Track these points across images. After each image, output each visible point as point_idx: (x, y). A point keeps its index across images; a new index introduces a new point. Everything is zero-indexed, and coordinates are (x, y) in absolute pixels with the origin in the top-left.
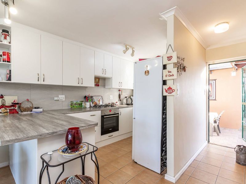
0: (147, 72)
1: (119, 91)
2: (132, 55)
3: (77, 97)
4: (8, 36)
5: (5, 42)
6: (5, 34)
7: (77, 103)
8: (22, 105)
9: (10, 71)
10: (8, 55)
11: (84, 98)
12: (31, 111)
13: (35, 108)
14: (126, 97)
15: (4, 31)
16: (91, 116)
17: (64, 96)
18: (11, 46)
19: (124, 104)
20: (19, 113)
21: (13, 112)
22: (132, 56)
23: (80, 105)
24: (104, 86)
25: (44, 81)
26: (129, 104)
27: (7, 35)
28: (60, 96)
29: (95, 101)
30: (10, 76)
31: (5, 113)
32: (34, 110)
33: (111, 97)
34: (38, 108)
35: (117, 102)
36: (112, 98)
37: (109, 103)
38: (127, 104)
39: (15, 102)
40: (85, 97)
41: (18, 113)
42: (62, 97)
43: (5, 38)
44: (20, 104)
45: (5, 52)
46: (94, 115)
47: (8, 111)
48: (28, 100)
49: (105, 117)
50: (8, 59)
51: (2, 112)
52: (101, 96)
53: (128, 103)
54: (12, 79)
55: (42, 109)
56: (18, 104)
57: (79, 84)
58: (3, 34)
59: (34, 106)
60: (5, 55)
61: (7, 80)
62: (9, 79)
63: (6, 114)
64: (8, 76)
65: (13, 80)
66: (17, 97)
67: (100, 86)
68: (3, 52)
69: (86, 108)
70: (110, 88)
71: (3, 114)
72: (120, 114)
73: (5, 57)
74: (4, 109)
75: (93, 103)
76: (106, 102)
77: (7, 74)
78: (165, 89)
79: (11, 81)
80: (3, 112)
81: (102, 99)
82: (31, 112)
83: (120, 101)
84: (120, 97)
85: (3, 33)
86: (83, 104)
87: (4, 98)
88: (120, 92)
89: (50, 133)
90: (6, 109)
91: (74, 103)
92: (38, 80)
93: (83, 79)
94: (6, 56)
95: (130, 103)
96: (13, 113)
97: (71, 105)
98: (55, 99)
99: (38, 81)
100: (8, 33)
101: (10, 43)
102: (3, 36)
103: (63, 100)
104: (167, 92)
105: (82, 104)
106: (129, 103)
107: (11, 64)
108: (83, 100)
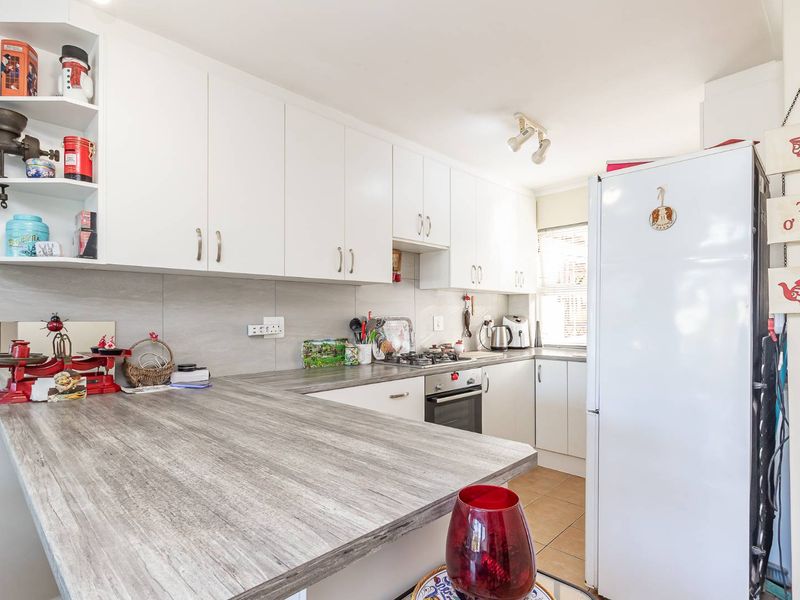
0: (663, 213)
1: (465, 298)
2: (539, 157)
3: (324, 325)
4: (86, 71)
5: (75, 97)
6: (72, 65)
7: (325, 345)
8: (135, 360)
9: (93, 216)
10: (87, 151)
11: (351, 326)
12: (168, 382)
13: (181, 369)
14: (486, 323)
15: (69, 51)
16: (392, 397)
17: (282, 319)
18: (97, 111)
19: (480, 347)
20: (123, 389)
21: (101, 386)
22: (538, 162)
23: (335, 353)
24: (416, 281)
25: (218, 260)
26: (501, 349)
27: (81, 67)
28: (267, 320)
29: (385, 339)
30: (93, 238)
31: (71, 391)
32: (177, 377)
33: (440, 320)
34: (191, 368)
35: (459, 342)
36: (441, 328)
37: (434, 347)
38: (494, 349)
39: (107, 347)
40: (356, 324)
41: (118, 389)
42: (274, 323)
43: (75, 81)
44: (128, 352)
45: (73, 139)
46: (402, 396)
47: (84, 384)
48: (153, 337)
49: (439, 401)
50: (87, 167)
51: (61, 388)
52: (408, 320)
53: (498, 345)
54: (98, 252)
55: (206, 372)
56: (118, 352)
57: (340, 271)
58: (64, 66)
59: (179, 361)
60: (73, 151)
61: (81, 257)
62: (90, 251)
63: (74, 395)
64: (86, 237)
65: (105, 256)
66: (113, 323)
67: (402, 281)
68: (66, 140)
69: (359, 364)
70: (435, 290)
71: (62, 398)
72: (484, 388)
73: (75, 159)
74: (68, 375)
75: (379, 347)
76: (424, 341)
77: (83, 229)
78: (783, 285)
79: (95, 257)
80: (65, 388)
81: (411, 330)
82: (169, 387)
83: (470, 335)
84: (466, 323)
85: (64, 60)
86: (348, 352)
87: (63, 331)
88: (469, 302)
89: (382, 529)
90: (73, 376)
91: (315, 346)
92: (196, 256)
93: (354, 251)
94: (79, 155)
95: (505, 345)
96: (101, 392)
97: (307, 355)
98: (250, 334)
99: (199, 259)
100: (86, 61)
101: (92, 101)
102: (67, 72)
103: (277, 336)
104: (795, 299)
105: (343, 349)
106: (502, 343)
107: (96, 189)
108: (347, 333)
